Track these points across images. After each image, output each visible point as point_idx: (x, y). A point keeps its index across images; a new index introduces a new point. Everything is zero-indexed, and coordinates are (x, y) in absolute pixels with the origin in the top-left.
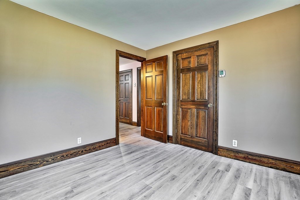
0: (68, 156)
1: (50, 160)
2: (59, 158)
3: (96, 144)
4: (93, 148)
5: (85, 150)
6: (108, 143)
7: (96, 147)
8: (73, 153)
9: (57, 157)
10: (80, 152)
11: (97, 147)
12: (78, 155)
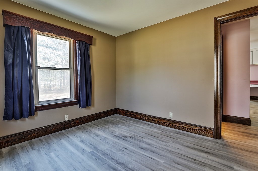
0: (162, 123)
1: (152, 120)
2: (156, 121)
3: (186, 125)
4: (182, 127)
5: (175, 125)
6: (200, 130)
7: (185, 127)
8: (166, 123)
9: (155, 120)
10: (171, 125)
11: (187, 128)
12: (169, 126)
